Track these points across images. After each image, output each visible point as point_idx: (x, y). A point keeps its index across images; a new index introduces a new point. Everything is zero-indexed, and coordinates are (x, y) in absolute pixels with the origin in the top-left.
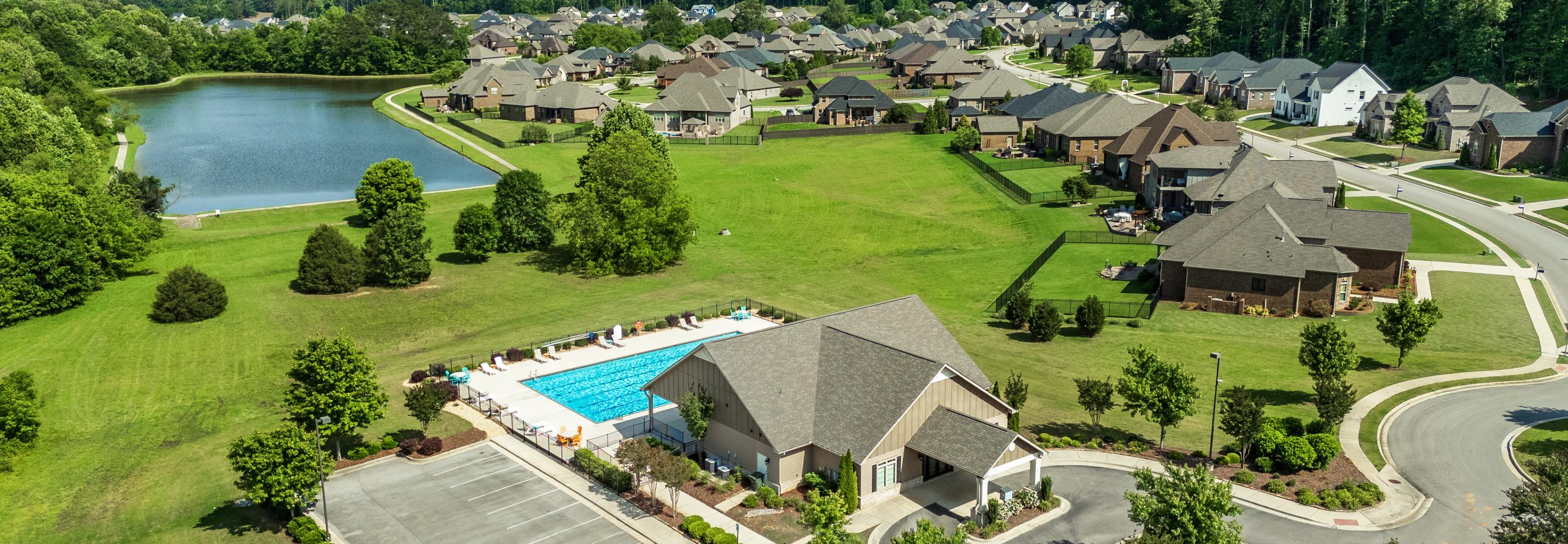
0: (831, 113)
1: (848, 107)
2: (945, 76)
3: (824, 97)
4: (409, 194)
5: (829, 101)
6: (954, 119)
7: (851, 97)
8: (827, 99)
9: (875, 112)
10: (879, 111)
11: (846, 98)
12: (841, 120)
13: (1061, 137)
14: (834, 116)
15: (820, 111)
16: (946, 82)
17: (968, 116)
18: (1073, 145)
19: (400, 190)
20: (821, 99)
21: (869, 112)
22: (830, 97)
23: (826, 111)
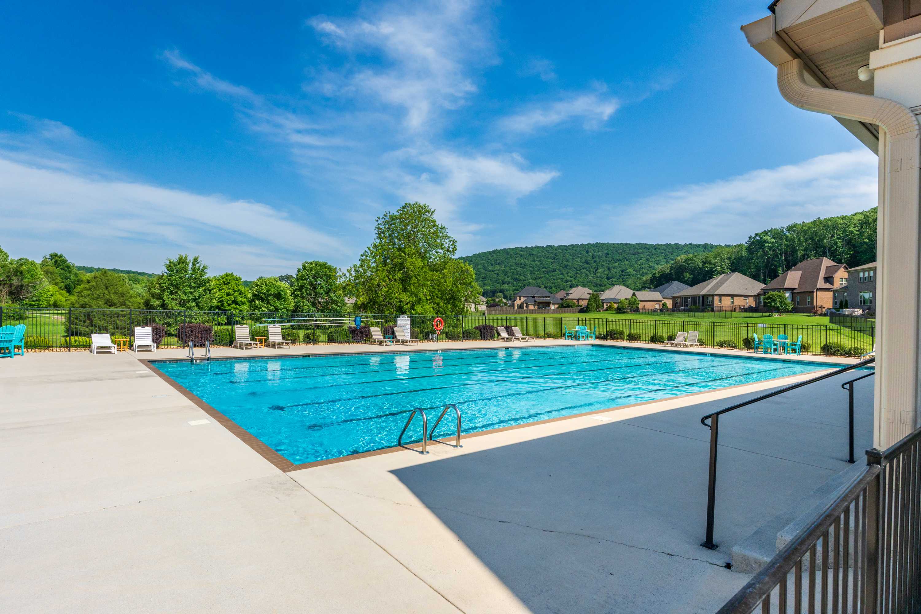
0: (525, 305)
1: (535, 301)
2: (578, 300)
3: (520, 297)
4: (235, 297)
5: (523, 299)
6: (605, 304)
7: (536, 297)
8: (522, 298)
9: (551, 305)
10: (553, 304)
11: (533, 297)
12: (531, 307)
13: (704, 297)
14: (527, 307)
15: (518, 305)
16: (578, 303)
17: (615, 303)
18: (717, 299)
19: (228, 295)
20: (518, 298)
21: (548, 304)
22: (524, 297)
23: (522, 304)
